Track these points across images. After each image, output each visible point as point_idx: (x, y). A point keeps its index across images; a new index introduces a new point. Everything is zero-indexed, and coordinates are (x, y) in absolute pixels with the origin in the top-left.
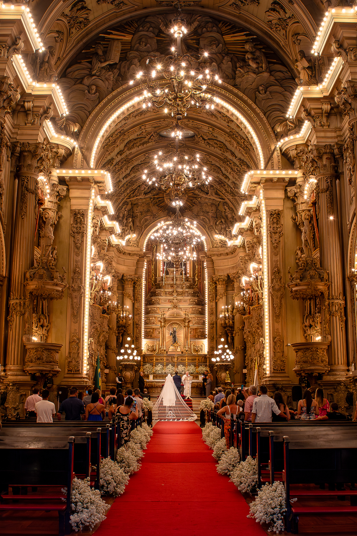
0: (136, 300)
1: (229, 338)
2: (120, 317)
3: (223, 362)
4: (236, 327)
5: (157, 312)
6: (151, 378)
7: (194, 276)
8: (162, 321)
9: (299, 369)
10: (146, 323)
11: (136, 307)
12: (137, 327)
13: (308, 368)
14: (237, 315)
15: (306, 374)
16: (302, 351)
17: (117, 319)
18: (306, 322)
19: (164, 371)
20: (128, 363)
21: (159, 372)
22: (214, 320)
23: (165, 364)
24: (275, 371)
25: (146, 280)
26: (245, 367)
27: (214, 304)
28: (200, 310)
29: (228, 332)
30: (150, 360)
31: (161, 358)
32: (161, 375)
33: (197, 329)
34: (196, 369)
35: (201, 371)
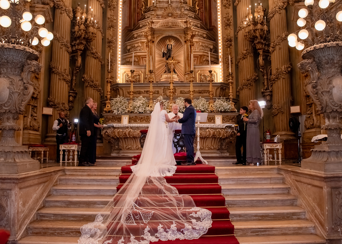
0: (110, 7)
1: (261, 59)
6: (125, 121)
11: (110, 17)
12: (109, 47)
14: (275, 16)
21: (140, 110)
22: (232, 35)
23: (151, 97)
27: (230, 11)
29: (258, 46)
30: (127, 94)
31: (146, 90)
32: (145, 116)
33: (202, 58)
34: (209, 103)
35: (219, 108)
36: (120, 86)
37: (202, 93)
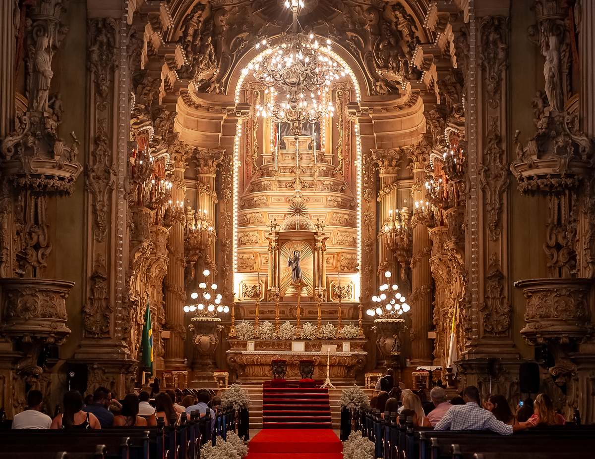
0: (223, 199)
1: (402, 272)
2: (190, 230)
3: (390, 317)
4: (414, 251)
5: (263, 220)
6: (251, 347)
7: (335, 150)
8: (273, 237)
9: (532, 330)
10: (241, 243)
11: (223, 212)
12: (224, 251)
13: (550, 329)
14: (417, 226)
15: (545, 339)
16: (539, 295)
17: (185, 235)
18: (551, 239)
19: (274, 334)
20: (205, 319)
21: (267, 337)
22: (374, 236)
23: (277, 322)
24: (487, 335)
25: (242, 159)
26: (433, 328)
27: (372, 205)
28: (346, 217)
29: (399, 259)
30: (248, 314)
31: (270, 309)
32: (271, 342)
33: (340, 255)
34: (337, 330)
35: (347, 335)
36: (240, 305)
37: (333, 314)
